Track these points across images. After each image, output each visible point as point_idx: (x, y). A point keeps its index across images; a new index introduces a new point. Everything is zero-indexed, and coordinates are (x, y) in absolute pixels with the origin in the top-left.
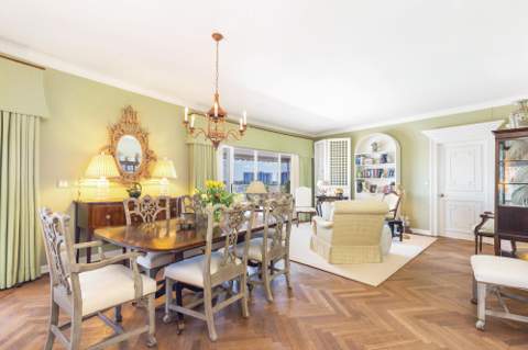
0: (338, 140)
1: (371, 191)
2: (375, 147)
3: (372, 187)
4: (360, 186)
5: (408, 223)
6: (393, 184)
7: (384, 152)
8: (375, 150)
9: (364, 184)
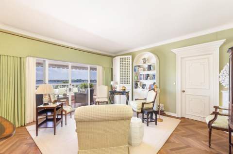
0: (125, 57)
1: (143, 88)
2: (145, 61)
3: (143, 85)
4: (136, 84)
5: (163, 109)
6: (154, 83)
7: (149, 64)
8: (145, 63)
9: (138, 83)
